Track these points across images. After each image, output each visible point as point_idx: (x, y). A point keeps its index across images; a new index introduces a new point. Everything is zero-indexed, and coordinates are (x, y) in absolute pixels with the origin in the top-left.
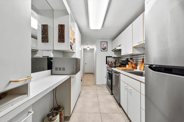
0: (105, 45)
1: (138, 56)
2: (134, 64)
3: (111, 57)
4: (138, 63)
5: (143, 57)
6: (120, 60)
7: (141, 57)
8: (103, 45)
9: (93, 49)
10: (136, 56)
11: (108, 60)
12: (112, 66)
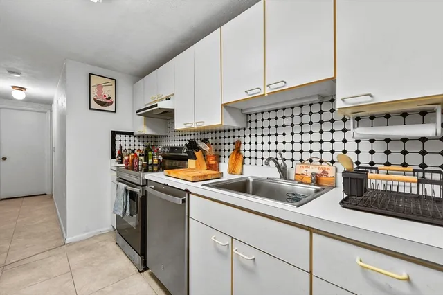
0: (108, 91)
1: (222, 135)
2: (213, 158)
3: (131, 134)
4: (223, 153)
5: (237, 139)
6: (160, 143)
7: (232, 139)
8: (100, 86)
9: (48, 103)
10: (214, 135)
11: (117, 143)
12: (136, 163)
